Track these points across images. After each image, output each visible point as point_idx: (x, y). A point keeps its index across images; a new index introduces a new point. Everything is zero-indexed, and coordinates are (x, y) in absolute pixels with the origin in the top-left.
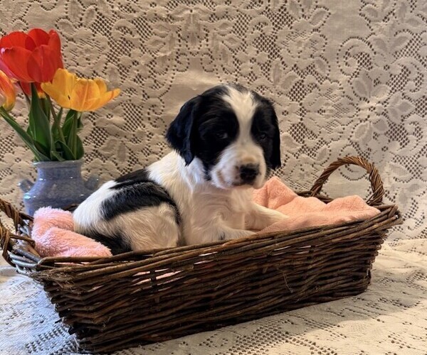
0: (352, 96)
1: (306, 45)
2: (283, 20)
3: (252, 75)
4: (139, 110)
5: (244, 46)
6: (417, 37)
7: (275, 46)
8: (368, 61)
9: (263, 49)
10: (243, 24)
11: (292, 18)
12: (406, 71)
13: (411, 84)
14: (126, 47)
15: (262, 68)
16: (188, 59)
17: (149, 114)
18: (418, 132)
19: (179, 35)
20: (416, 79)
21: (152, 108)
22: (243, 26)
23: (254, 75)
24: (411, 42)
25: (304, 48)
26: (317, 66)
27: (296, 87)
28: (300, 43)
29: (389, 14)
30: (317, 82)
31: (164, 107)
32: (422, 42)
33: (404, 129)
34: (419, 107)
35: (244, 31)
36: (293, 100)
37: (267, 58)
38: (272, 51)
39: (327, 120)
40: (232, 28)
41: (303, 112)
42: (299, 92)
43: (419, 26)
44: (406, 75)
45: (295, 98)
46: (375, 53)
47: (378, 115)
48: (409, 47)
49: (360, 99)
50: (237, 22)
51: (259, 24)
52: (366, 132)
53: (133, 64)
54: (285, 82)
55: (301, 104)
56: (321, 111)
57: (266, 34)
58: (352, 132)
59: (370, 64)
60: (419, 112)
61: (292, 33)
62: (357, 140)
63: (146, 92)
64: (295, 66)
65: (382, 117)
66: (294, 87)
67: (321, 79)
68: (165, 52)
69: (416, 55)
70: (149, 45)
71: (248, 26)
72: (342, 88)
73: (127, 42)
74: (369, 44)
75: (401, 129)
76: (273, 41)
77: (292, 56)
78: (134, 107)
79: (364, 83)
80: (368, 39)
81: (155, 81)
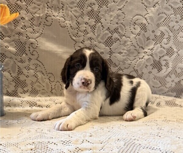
0: (136, 45)
1: (115, 17)
2: (103, 3)
3: (86, 31)
4: (24, 45)
5: (82, 15)
6: (168, 17)
7: (98, 16)
8: (145, 28)
9: (92, 18)
10: (83, 3)
11: (108, 2)
12: (163, 34)
13: (165, 41)
14: (17, 9)
15: (91, 28)
16: (52, 19)
17: (29, 48)
18: (167, 65)
19: (48, 5)
20: (167, 38)
21: (31, 45)
22: (83, 4)
23: (87, 31)
24: (165, 19)
25: (113, 19)
26: (119, 29)
27: (108, 39)
28: (111, 16)
29: (156, 4)
30: (119, 37)
31: (38, 44)
32: (171, 19)
33: (160, 63)
34: (168, 52)
35: (82, 7)
36: (106, 46)
37: (94, 23)
38: (97, 19)
39: (123, 58)
40: (76, 5)
41: (111, 53)
42: (109, 42)
43: (170, 11)
44: (162, 36)
45: (107, 45)
46: (149, 24)
47: (149, 56)
48: (165, 22)
49: (140, 47)
50: (80, 1)
51: (91, 4)
52: (142, 65)
53: (22, 18)
54: (103, 36)
55: (110, 49)
56: (120, 53)
57: (94, 10)
58: (135, 64)
59: (146, 29)
60: (168, 55)
61: (108, 10)
62: (137, 68)
63: (28, 35)
64: (108, 28)
65: (150, 56)
66: (107, 39)
67: (121, 36)
68: (39, 14)
69: (168, 26)
70: (31, 9)
71: (85, 4)
72: (131, 41)
73: (18, 6)
74: (146, 19)
75: (159, 63)
76: (97, 13)
77: (107, 23)
78: (21, 43)
79: (142, 39)
80: (146, 16)
81: (33, 30)
